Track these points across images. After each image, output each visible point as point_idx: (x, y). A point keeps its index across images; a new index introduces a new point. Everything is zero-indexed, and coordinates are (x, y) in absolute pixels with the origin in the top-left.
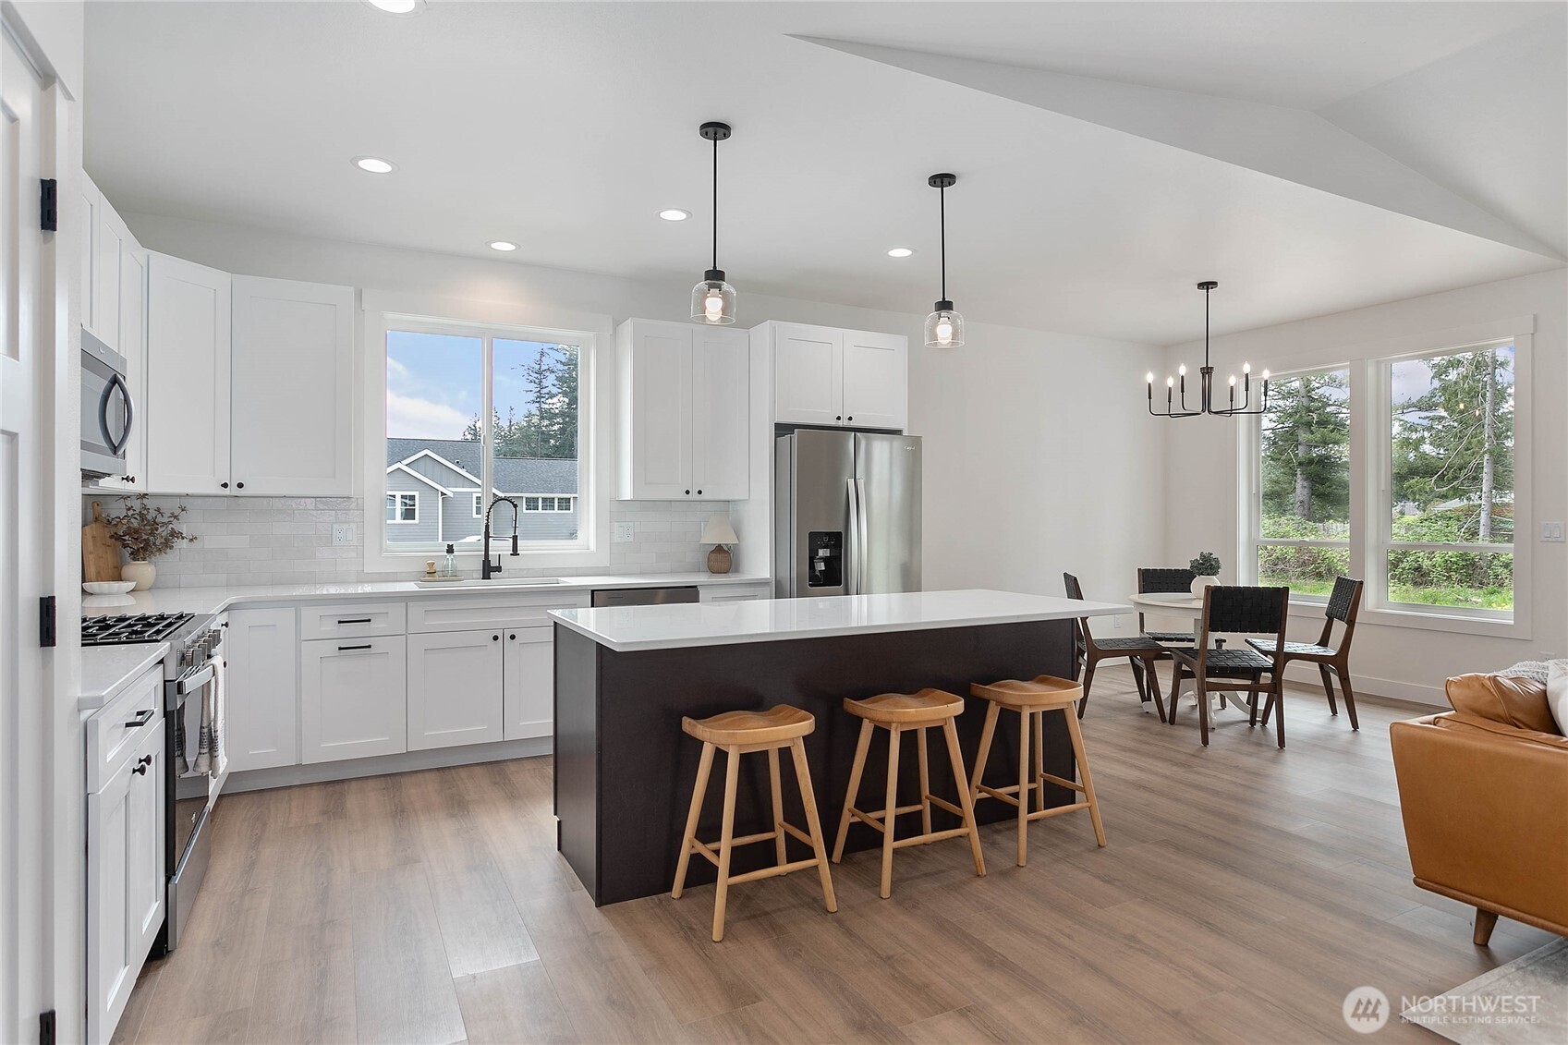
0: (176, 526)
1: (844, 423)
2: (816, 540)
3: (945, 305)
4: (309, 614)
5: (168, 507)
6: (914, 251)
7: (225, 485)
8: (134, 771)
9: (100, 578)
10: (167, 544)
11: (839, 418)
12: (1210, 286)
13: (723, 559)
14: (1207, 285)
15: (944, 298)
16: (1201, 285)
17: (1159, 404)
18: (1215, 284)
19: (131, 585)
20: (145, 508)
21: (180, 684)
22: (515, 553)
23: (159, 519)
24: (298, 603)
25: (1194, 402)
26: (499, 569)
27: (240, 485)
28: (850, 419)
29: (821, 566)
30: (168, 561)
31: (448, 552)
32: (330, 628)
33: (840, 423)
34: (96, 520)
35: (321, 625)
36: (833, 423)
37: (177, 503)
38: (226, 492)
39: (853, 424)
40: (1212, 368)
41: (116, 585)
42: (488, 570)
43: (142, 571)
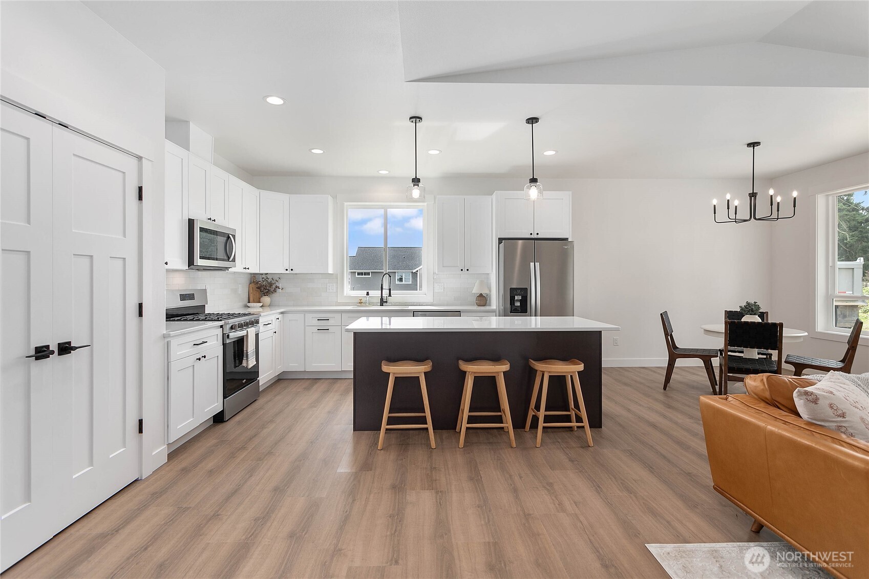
0: (277, 284)
1: (536, 236)
2: (514, 292)
3: (534, 180)
4: (309, 316)
5: (276, 278)
7: (287, 270)
8: (197, 359)
9: (254, 302)
10: (275, 291)
11: (531, 234)
12: (755, 145)
13: (483, 300)
14: (753, 145)
15: (533, 177)
16: (749, 145)
17: (722, 215)
18: (758, 144)
19: (261, 304)
20: (267, 278)
21: (228, 335)
22: (390, 295)
23: (273, 282)
24: (305, 312)
25: (744, 213)
26: (386, 302)
27: (292, 270)
28: (538, 234)
29: (518, 304)
30: (277, 296)
31: (367, 295)
32: (315, 322)
33: (532, 236)
34: (254, 281)
35: (312, 320)
36: (529, 236)
37: (278, 276)
38: (287, 272)
39: (539, 236)
40: (756, 193)
41: (255, 304)
42: (382, 302)
43: (266, 300)
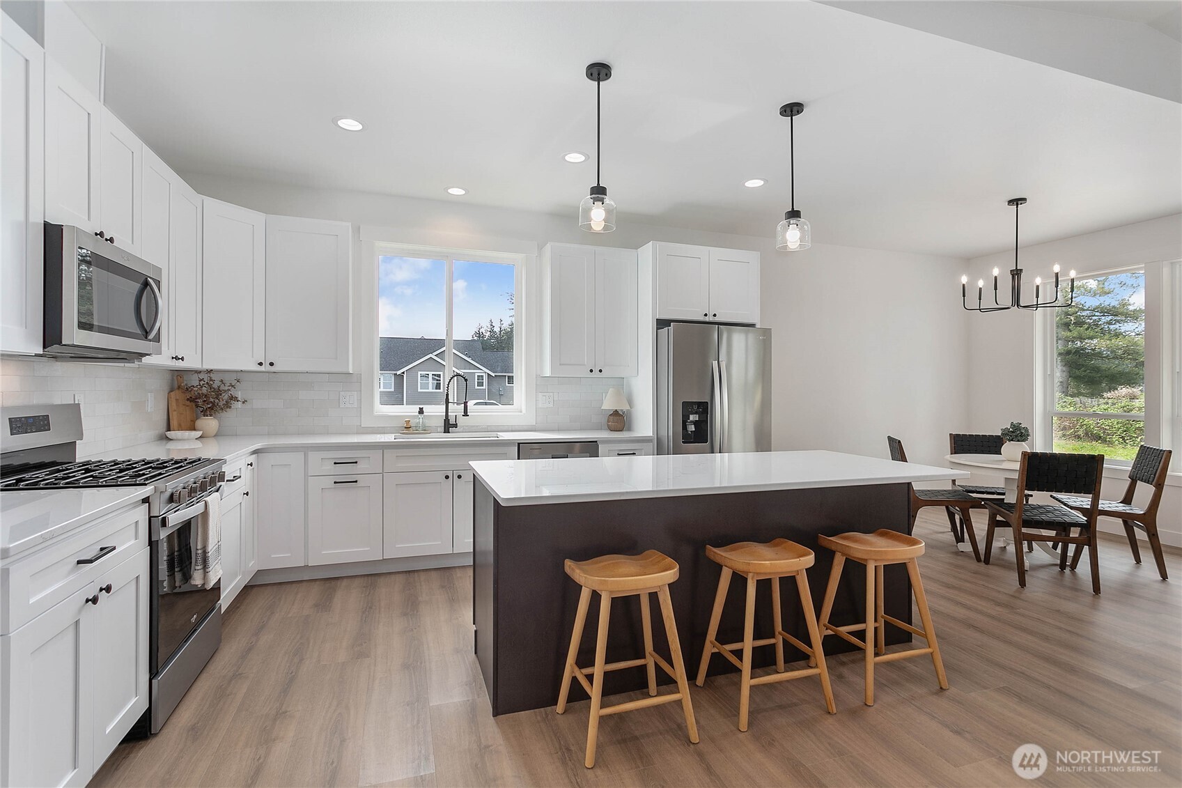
0: (233, 392)
1: (711, 319)
2: (688, 407)
3: (794, 214)
4: (314, 457)
5: (229, 379)
6: (766, 181)
7: (261, 364)
8: (87, 601)
9: (180, 428)
10: (228, 405)
11: (706, 315)
12: (1019, 202)
13: (619, 420)
14: (1016, 202)
15: (793, 208)
16: (1011, 202)
17: (972, 301)
18: (1025, 199)
19: (199, 434)
20: (211, 380)
21: (164, 519)
22: (466, 414)
23: (222, 388)
24: (306, 449)
25: (1005, 297)
26: (455, 426)
27: (272, 364)
28: (715, 315)
29: (692, 428)
30: (230, 417)
31: (419, 413)
32: (329, 467)
33: (707, 319)
34: (179, 387)
35: (322, 466)
36: (702, 318)
37: (234, 376)
38: (262, 368)
39: (717, 319)
40: (1021, 270)
41: (187, 434)
42: (448, 426)
43: (209, 423)
